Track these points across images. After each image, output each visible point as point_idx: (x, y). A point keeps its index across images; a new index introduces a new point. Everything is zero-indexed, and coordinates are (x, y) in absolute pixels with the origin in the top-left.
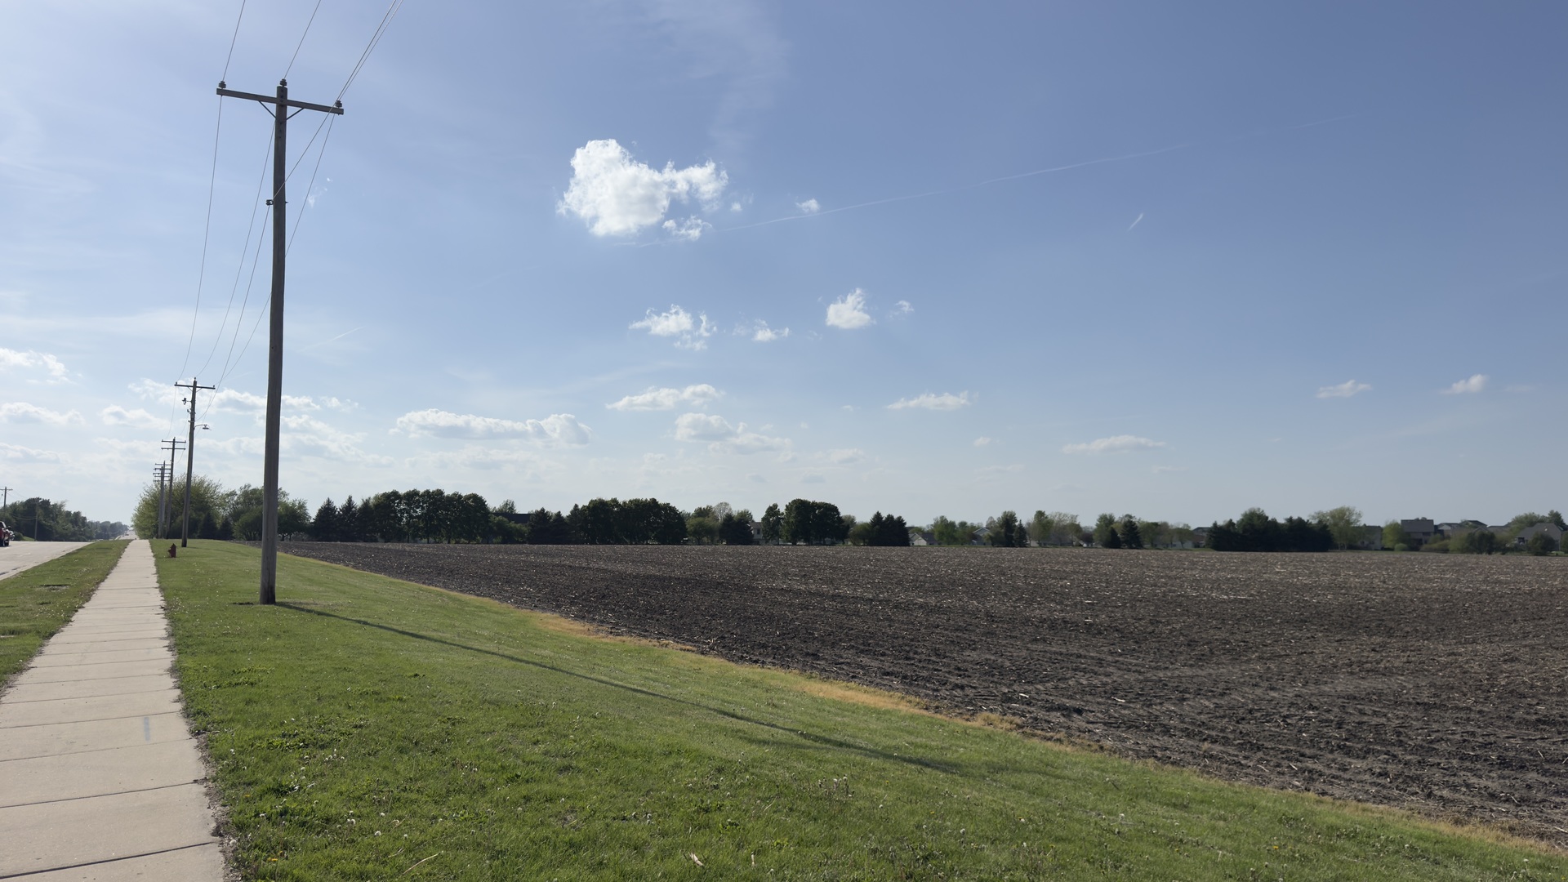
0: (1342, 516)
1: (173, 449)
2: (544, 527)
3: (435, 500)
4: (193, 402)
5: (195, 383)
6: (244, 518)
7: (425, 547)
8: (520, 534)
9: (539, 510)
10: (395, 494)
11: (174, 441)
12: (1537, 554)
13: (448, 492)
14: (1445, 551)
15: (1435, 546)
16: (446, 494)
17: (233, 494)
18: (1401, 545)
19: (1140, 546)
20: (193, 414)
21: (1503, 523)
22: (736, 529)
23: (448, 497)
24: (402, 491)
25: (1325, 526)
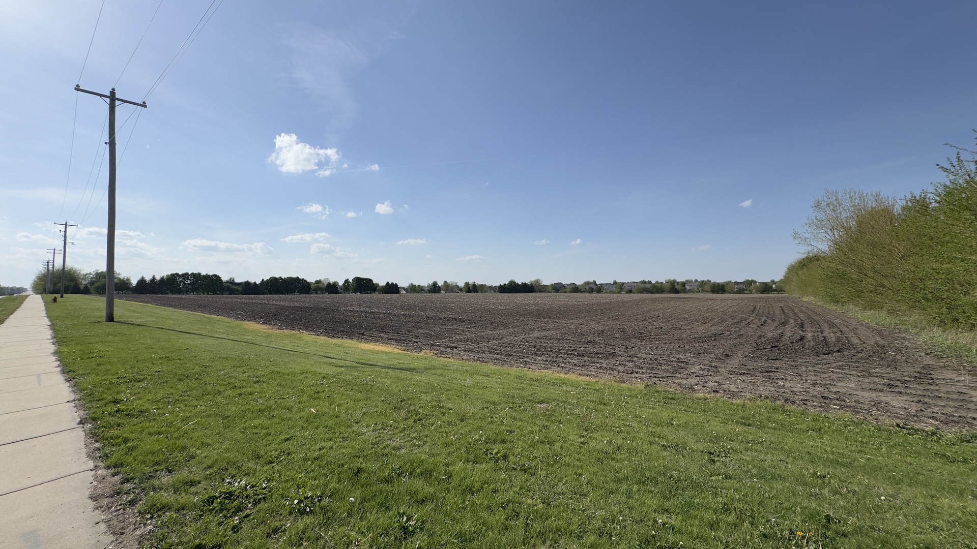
0: (537, 281)
1: (54, 253)
2: (248, 288)
3: (197, 276)
4: (65, 232)
5: (66, 223)
6: (96, 285)
7: (192, 296)
8: (237, 290)
9: (246, 281)
10: (177, 274)
11: (54, 250)
12: (589, 293)
13: (203, 273)
14: (565, 292)
15: (563, 291)
16: (202, 275)
17: (90, 274)
18: (554, 291)
19: (477, 292)
20: (65, 237)
21: (581, 284)
22: (332, 288)
23: (203, 275)
24: (180, 273)
25: (533, 285)
